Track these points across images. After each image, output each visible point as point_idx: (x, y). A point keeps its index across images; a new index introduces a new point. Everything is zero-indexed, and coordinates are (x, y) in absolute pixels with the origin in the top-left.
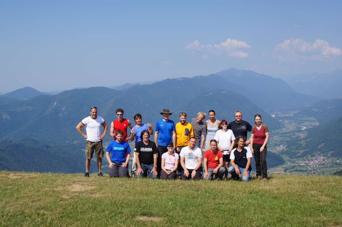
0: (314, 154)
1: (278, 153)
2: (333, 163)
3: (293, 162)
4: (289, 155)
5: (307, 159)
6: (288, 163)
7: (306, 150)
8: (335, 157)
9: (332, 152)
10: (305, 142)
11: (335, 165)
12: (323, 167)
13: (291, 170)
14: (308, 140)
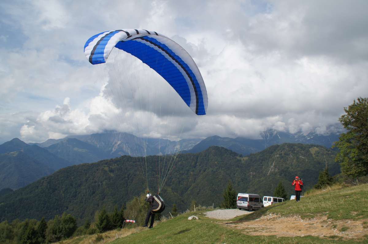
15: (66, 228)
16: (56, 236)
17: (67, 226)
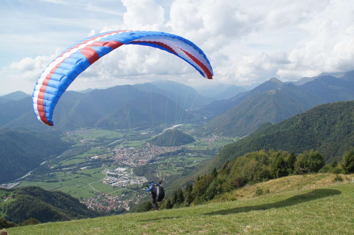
0: (212, 134)
1: (190, 134)
2: (223, 139)
3: (199, 140)
4: (197, 135)
5: (208, 137)
6: (197, 140)
7: (207, 132)
8: (224, 136)
9: (222, 133)
10: (207, 127)
11: (224, 141)
12: (218, 142)
13: (198, 145)
14: (208, 126)
15: (314, 163)
16: (303, 169)
17: (315, 162)
